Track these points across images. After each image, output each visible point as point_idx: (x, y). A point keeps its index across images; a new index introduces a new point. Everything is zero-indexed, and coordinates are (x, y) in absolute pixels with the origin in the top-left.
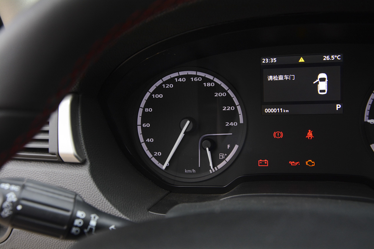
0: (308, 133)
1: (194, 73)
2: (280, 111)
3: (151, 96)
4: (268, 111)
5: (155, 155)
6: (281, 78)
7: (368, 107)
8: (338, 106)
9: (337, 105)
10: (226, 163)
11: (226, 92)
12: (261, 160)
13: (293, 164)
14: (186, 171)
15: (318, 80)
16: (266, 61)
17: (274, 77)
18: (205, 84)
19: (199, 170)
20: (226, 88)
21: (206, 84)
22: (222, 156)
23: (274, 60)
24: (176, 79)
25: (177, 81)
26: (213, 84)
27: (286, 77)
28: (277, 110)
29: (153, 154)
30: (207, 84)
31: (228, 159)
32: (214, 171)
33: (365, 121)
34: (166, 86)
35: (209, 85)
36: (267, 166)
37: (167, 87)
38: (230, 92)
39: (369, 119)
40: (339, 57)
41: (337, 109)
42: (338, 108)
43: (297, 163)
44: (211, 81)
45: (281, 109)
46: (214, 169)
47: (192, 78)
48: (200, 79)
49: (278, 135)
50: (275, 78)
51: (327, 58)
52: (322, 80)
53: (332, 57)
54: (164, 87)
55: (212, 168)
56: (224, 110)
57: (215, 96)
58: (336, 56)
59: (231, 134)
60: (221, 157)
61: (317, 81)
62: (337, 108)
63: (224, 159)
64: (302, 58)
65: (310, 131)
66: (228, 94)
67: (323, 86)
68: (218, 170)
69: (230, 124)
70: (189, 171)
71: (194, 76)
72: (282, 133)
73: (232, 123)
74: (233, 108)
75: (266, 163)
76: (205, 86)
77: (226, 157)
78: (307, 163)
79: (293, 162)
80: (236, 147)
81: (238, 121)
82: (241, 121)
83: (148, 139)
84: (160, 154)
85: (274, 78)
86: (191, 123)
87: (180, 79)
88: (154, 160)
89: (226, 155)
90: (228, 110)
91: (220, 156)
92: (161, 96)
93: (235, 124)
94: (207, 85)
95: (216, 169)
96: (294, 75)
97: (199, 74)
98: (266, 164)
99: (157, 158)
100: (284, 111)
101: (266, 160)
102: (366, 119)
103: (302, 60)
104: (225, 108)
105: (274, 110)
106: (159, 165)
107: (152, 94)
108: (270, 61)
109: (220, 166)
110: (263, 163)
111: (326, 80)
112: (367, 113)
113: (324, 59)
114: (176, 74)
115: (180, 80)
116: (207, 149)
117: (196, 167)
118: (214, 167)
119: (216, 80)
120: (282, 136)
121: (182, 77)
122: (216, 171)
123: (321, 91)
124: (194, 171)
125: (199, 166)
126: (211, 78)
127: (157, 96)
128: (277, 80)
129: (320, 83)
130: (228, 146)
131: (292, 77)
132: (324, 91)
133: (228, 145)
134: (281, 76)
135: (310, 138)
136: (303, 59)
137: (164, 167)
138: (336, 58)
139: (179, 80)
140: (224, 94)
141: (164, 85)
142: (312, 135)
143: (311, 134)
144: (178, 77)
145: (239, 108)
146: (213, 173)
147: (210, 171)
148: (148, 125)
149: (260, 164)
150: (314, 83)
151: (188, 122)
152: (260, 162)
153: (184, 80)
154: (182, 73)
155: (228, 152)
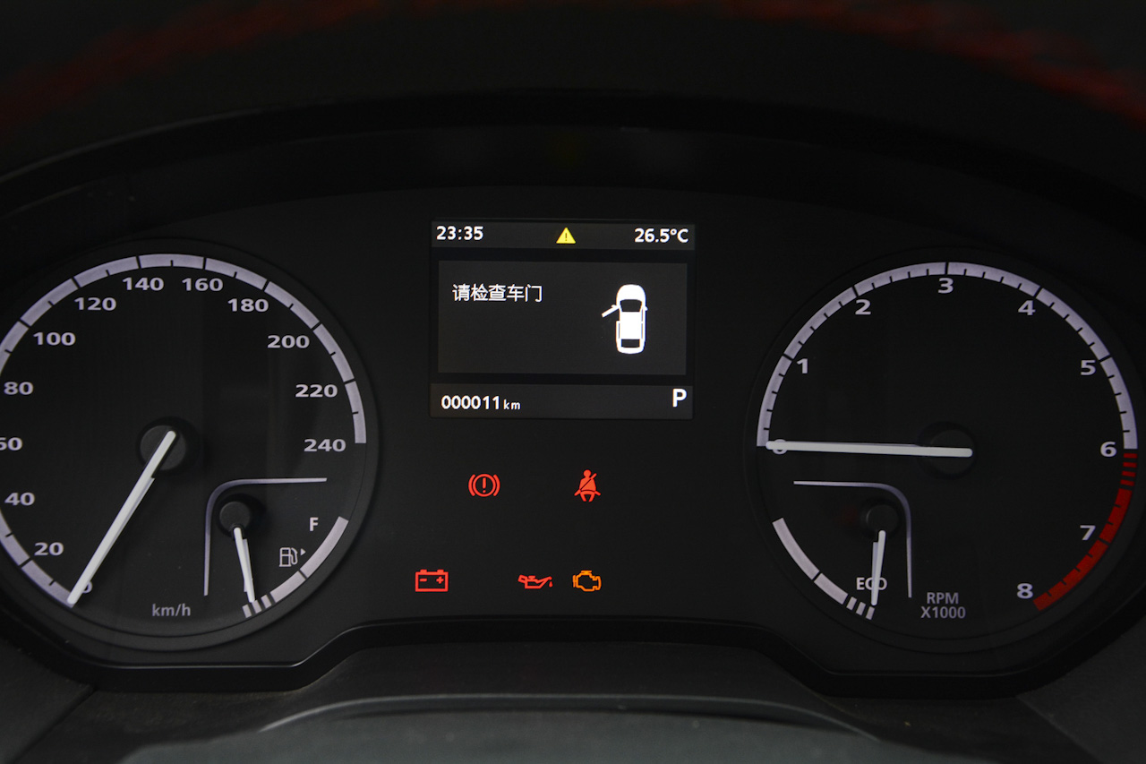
0: (583, 482)
1: (195, 262)
2: (492, 403)
3: (28, 339)
4: (451, 402)
5: (39, 553)
6: (497, 293)
7: (769, 401)
8: (679, 395)
9: (676, 391)
10: (303, 580)
11: (309, 332)
12: (423, 572)
13: (529, 584)
14: (155, 612)
15: (617, 307)
16: (447, 234)
17: (474, 288)
18: (234, 302)
19: (203, 608)
20: (309, 319)
21: (239, 305)
22: (290, 555)
23: (475, 232)
24: (129, 280)
25: (129, 287)
26: (262, 306)
27: (515, 293)
28: (483, 403)
29: (30, 549)
30: (243, 302)
31: (310, 567)
32: (258, 609)
33: (759, 444)
34: (88, 304)
35: (248, 305)
36: (446, 590)
37: (92, 308)
38: (323, 334)
39: (772, 438)
40: (684, 236)
41: (675, 405)
42: (678, 401)
43: (545, 580)
44: (256, 294)
45: (496, 399)
46: (261, 603)
47: (188, 281)
48: (216, 285)
49: (484, 486)
50: (479, 293)
51: (647, 235)
52: (631, 306)
53: (663, 232)
54: (81, 307)
55: (251, 598)
56: (299, 395)
57: (271, 345)
58: (673, 232)
59: (325, 480)
60: (286, 560)
61: (614, 308)
62: (676, 399)
63: (296, 568)
64: (566, 231)
65: (587, 473)
66: (314, 340)
67: (631, 327)
68: (275, 605)
69: (320, 447)
70: (168, 610)
71: (195, 274)
72: (495, 480)
73: (327, 441)
74: (331, 391)
75: (440, 580)
76: (235, 309)
77: (303, 560)
78: (575, 580)
79: (532, 579)
80: (341, 525)
81: (349, 434)
82: (360, 436)
83: (15, 495)
84: (57, 549)
85: (475, 293)
86: (182, 441)
87: (144, 280)
88: (34, 572)
89: (303, 552)
90: (313, 395)
91: (282, 555)
92: (68, 339)
93: (339, 446)
94: (243, 308)
95: (267, 604)
96: (540, 287)
97: (213, 265)
98: (442, 586)
99: (46, 563)
100: (506, 406)
101: (440, 572)
102: (762, 439)
103: (566, 238)
104: (305, 388)
105: (471, 402)
106: (55, 590)
107: (33, 329)
108: (464, 234)
109: (280, 593)
110: (432, 582)
111: (644, 308)
112: (765, 419)
113: (638, 240)
114: (129, 264)
115: (143, 284)
116: (238, 532)
117: (193, 597)
118: (258, 597)
119: (274, 291)
120: (496, 490)
121: (150, 273)
122: (265, 611)
123: (626, 343)
124: (185, 609)
125: (206, 593)
126: (257, 281)
127: (54, 339)
128: (484, 299)
129: (622, 314)
130: (313, 522)
131: (534, 294)
132: (635, 343)
133: (312, 519)
134: (497, 287)
135: (588, 496)
136: (569, 234)
137: (72, 598)
138: (673, 238)
139: (138, 286)
140: (303, 342)
141: (81, 301)
142: (594, 489)
143: (592, 486)
144: (136, 274)
145: (353, 391)
146: (255, 616)
147: (246, 608)
148: (15, 444)
149: (421, 585)
150: (604, 315)
151: (170, 437)
152: (420, 577)
153: (157, 285)
154: (148, 261)
155: (312, 543)
